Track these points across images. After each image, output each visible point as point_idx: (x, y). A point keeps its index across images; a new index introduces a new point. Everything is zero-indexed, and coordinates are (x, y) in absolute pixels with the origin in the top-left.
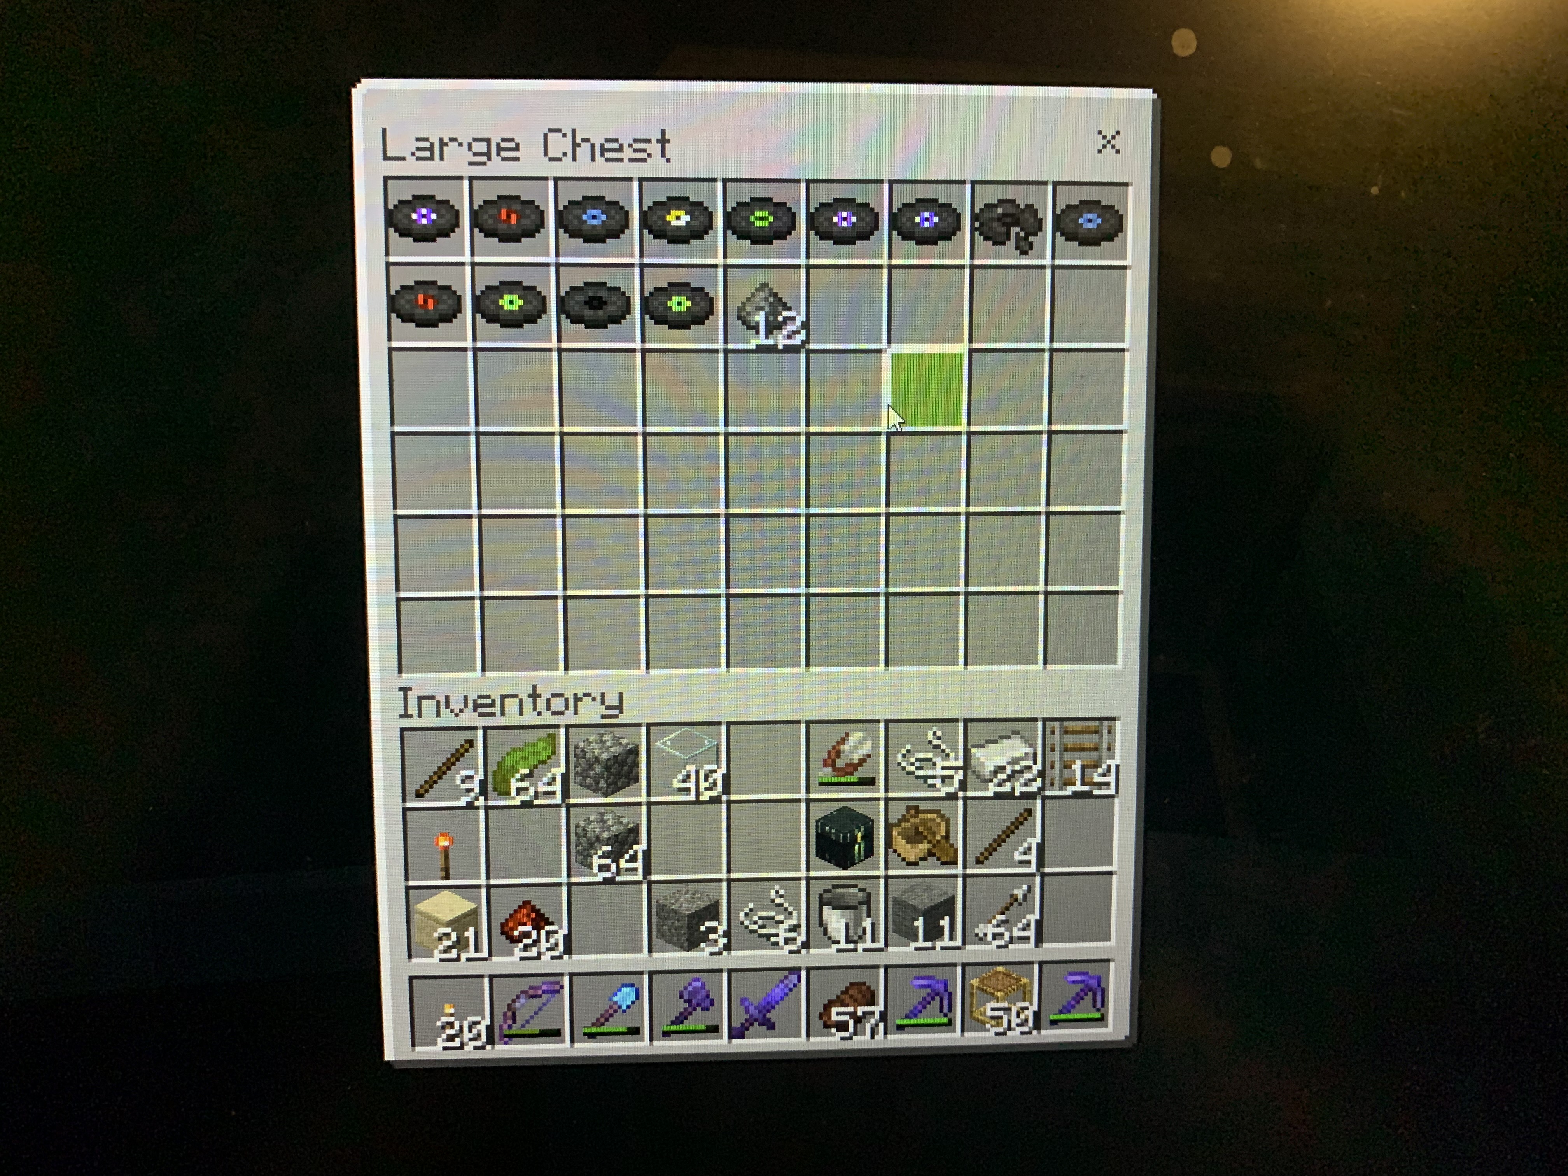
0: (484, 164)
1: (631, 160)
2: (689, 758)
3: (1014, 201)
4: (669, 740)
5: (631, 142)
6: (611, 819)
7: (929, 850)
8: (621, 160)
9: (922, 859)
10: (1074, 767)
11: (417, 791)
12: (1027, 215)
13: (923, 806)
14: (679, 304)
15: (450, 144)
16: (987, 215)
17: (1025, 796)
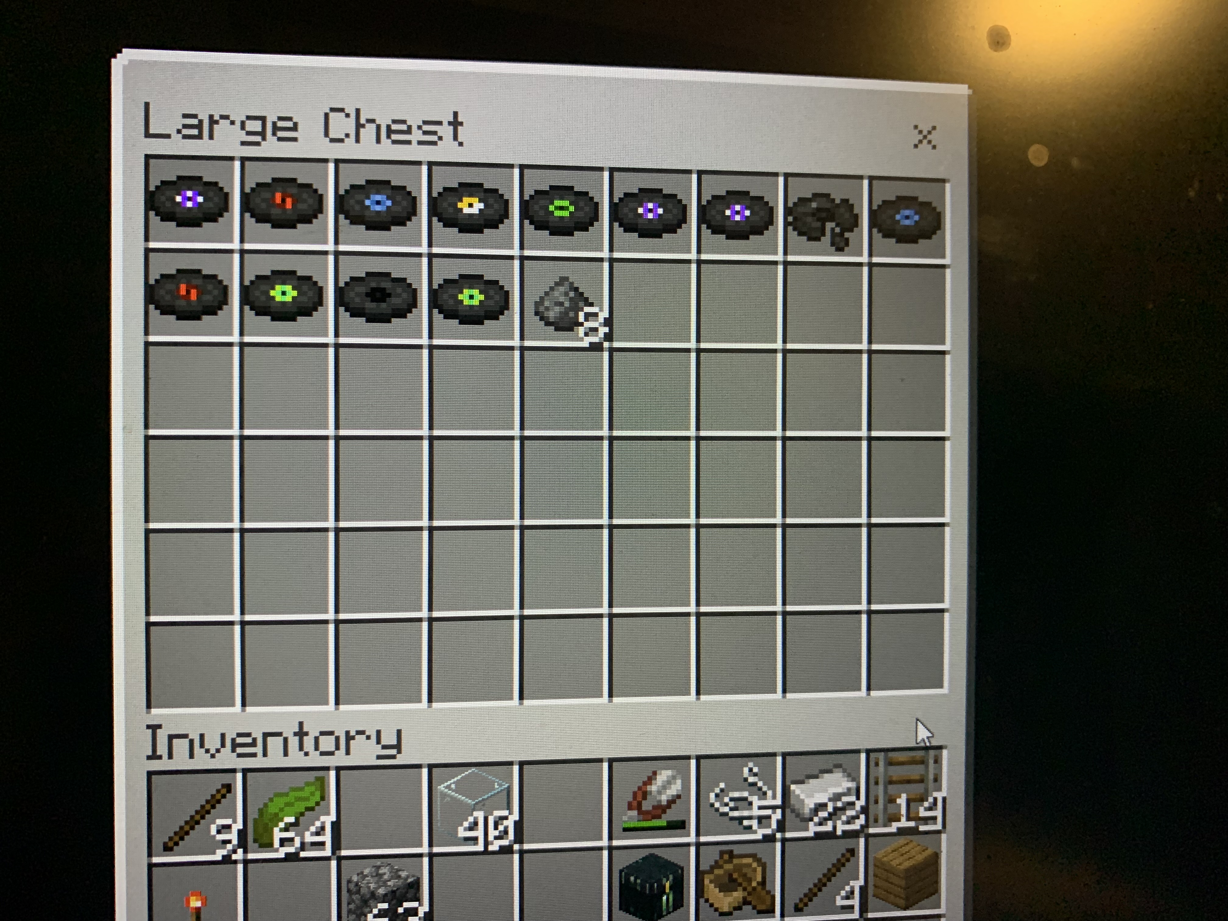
0: (258, 144)
1: (420, 143)
2: (477, 803)
3: (829, 195)
4: (453, 783)
5: (421, 123)
6: (388, 874)
7: (744, 898)
8: (409, 142)
9: (736, 909)
10: (898, 801)
11: (165, 844)
12: (842, 210)
13: (737, 850)
14: (471, 297)
15: (221, 121)
16: (801, 209)
17: (846, 834)
